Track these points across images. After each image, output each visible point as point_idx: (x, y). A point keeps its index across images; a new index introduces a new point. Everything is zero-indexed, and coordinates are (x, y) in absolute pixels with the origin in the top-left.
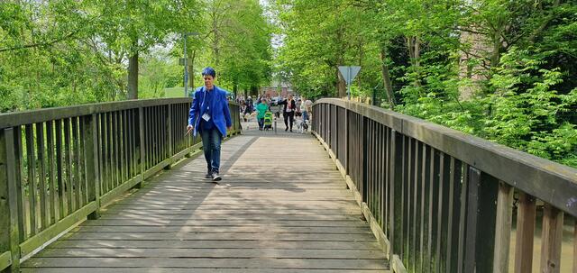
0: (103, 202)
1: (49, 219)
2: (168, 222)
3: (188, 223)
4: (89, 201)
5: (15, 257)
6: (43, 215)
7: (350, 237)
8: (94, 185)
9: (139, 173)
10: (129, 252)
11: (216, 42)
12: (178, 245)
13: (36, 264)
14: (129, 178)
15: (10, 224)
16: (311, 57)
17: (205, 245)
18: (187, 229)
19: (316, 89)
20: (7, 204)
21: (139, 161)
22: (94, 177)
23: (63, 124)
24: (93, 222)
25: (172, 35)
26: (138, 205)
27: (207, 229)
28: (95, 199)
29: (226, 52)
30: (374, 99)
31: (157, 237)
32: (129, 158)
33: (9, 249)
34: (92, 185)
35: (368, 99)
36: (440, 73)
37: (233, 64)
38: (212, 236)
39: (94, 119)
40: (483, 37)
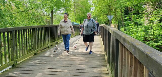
0: (38, 51)
1: (24, 54)
2: (54, 56)
3: (59, 56)
4: (35, 50)
5: (15, 62)
6: (22, 53)
7: (100, 60)
8: (36, 46)
9: (49, 44)
10: (43, 62)
11: (75, 10)
12: (55, 61)
13: (20, 64)
14: (46, 45)
15: (14, 54)
16: (101, 13)
17: (62, 61)
18: (58, 58)
19: (103, 22)
20: (13, 49)
21: (49, 41)
22: (36, 44)
23: (27, 30)
24: (36, 56)
25: (62, 8)
26: (47, 52)
27: (63, 58)
28: (36, 50)
29: (78, 13)
30: (119, 25)
31: (50, 59)
32: (46, 40)
33: (14, 60)
34: (35, 46)
35: (117, 25)
36: (136, 17)
37: (80, 16)
38: (64, 59)
39: (36, 29)
40: (150, 6)
